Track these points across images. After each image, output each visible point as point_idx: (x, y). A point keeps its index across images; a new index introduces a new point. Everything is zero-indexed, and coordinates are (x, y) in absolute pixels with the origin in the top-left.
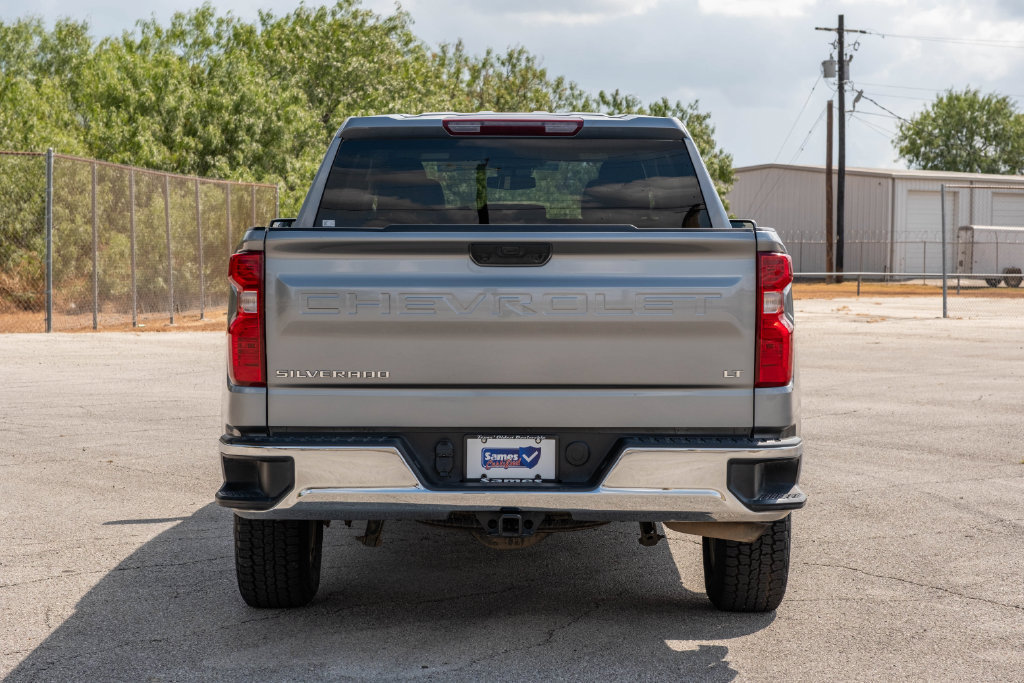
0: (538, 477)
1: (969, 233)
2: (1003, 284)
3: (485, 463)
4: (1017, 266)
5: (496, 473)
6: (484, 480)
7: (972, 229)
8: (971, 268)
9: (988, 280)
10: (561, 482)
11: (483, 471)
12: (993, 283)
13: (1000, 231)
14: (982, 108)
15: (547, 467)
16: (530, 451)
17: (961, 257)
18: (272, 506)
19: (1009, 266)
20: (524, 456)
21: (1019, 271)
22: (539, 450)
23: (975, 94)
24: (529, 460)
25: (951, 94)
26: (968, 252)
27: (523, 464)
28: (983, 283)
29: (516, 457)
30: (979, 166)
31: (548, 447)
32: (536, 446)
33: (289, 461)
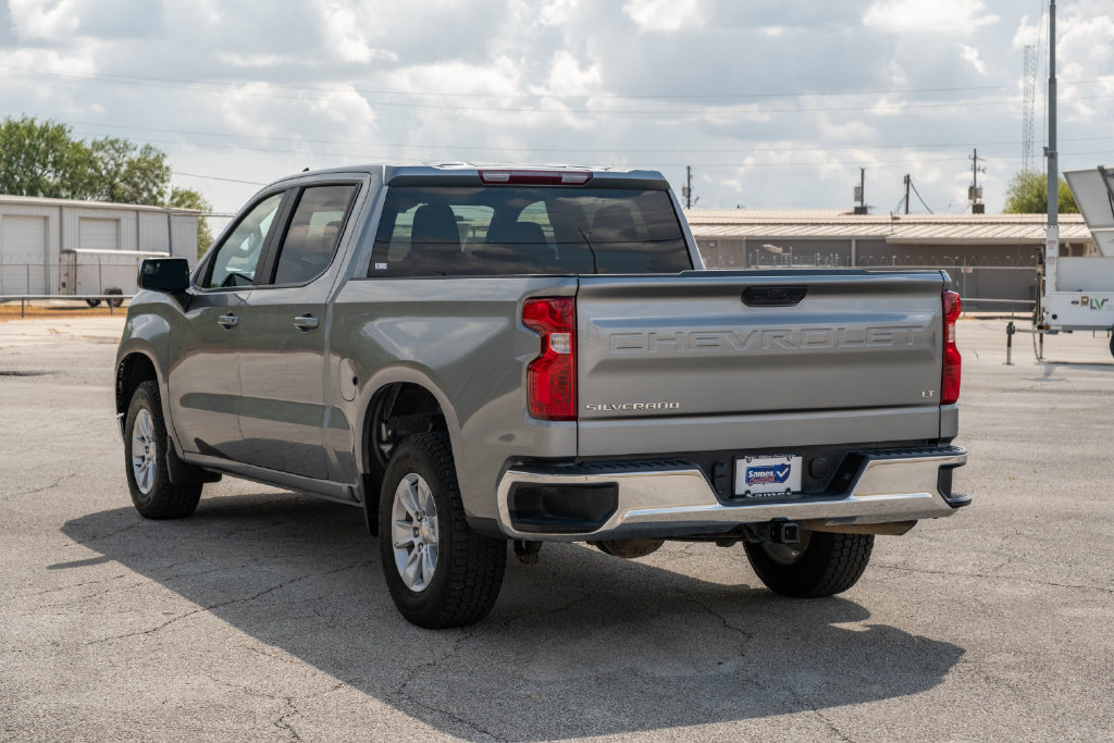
0: (788, 490)
1: (72, 256)
2: (104, 303)
3: (749, 481)
4: (118, 287)
5: (757, 488)
6: (748, 495)
7: (75, 252)
8: (75, 289)
9: (88, 300)
10: (806, 493)
11: (747, 487)
12: (94, 303)
13: (103, 254)
14: (41, 135)
15: (794, 482)
16: (782, 467)
17: (64, 279)
18: (598, 528)
19: (111, 287)
20: (778, 472)
21: (120, 292)
22: (789, 466)
23: (32, 122)
24: (781, 475)
25: (9, 122)
26: (72, 275)
27: (778, 479)
28: (85, 304)
29: (772, 473)
30: (43, 192)
31: (796, 463)
32: (787, 463)
33: (614, 486)
